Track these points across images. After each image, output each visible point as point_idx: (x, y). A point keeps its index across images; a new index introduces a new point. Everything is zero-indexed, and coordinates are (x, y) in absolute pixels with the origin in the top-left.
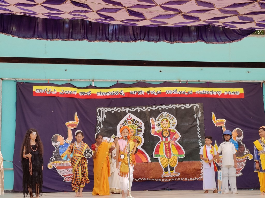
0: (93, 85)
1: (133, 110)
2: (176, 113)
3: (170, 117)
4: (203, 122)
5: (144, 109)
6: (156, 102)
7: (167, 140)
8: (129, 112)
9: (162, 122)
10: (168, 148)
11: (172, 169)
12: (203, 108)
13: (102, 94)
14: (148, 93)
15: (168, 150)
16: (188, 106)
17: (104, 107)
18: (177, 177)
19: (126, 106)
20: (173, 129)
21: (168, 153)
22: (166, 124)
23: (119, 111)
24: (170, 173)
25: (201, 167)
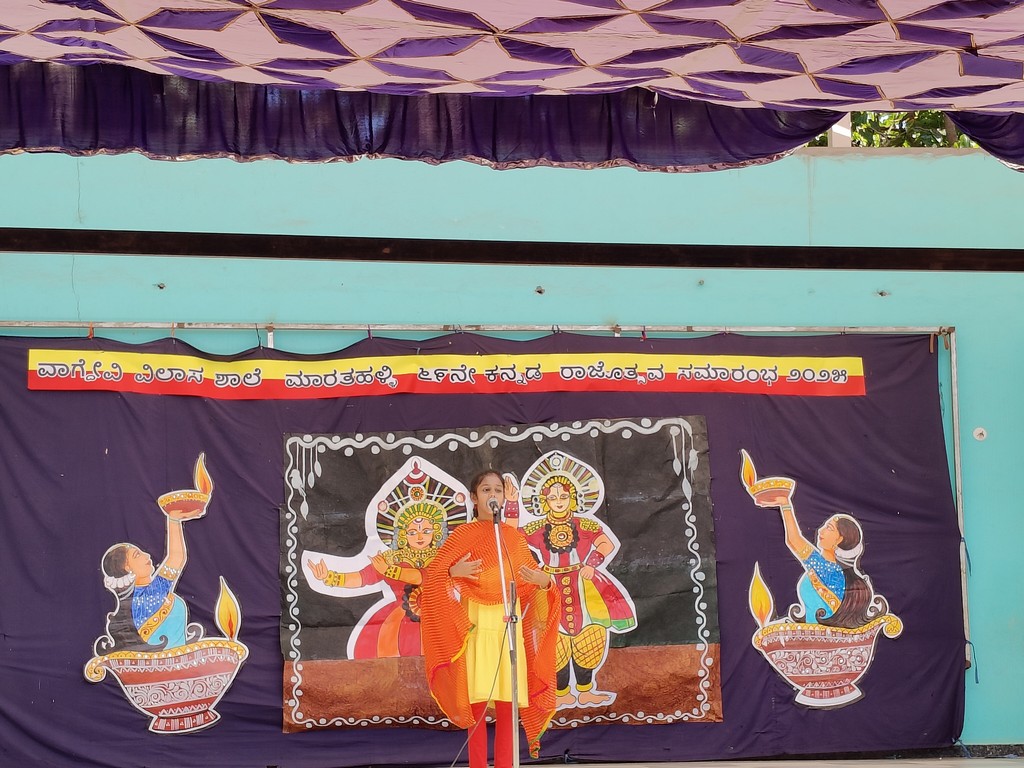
0: (271, 345)
1: (430, 443)
2: (601, 454)
3: (577, 470)
4: (706, 491)
5: (474, 441)
6: (522, 414)
7: (564, 562)
8: (417, 451)
9: (545, 492)
10: (571, 595)
11: (584, 677)
12: (708, 436)
13: (305, 381)
14: (492, 377)
15: (569, 600)
16: (647, 427)
17: (315, 433)
18: (606, 711)
19: (401, 429)
20: (589, 517)
21: (569, 614)
22: (563, 498)
23: (375, 450)
24: (576, 694)
25: (700, 667)
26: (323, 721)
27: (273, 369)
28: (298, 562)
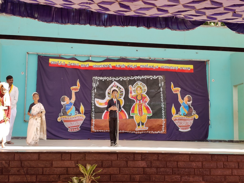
0: (90, 60)
1: (117, 79)
2: (146, 82)
3: (143, 85)
4: (165, 90)
5: (125, 79)
6: (133, 74)
7: (140, 102)
8: (115, 80)
9: (137, 89)
11: (143, 124)
12: (165, 79)
13: (96, 66)
14: (128, 67)
15: (140, 110)
16: (155, 77)
17: (98, 76)
18: (146, 131)
20: (144, 94)
21: (140, 112)
22: (140, 90)
23: (108, 80)
24: (141, 127)
25: (163, 123)
26: (98, 131)
27: (91, 64)
28: (94, 100)
